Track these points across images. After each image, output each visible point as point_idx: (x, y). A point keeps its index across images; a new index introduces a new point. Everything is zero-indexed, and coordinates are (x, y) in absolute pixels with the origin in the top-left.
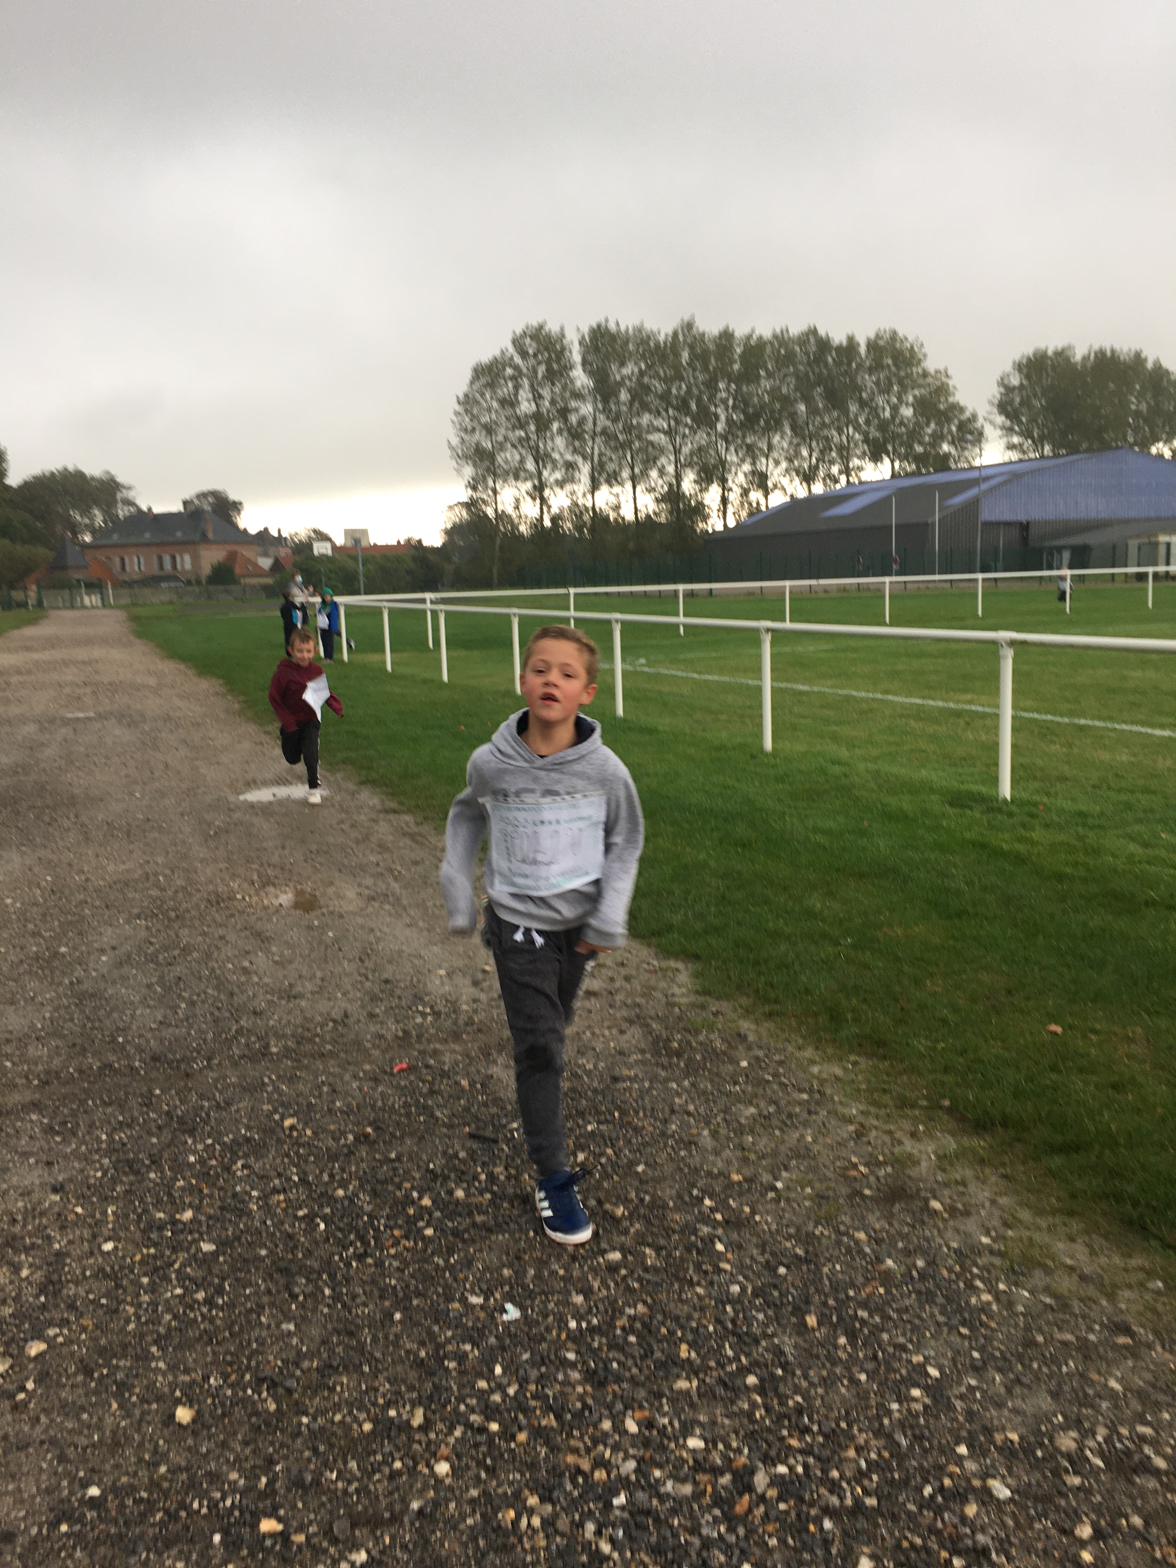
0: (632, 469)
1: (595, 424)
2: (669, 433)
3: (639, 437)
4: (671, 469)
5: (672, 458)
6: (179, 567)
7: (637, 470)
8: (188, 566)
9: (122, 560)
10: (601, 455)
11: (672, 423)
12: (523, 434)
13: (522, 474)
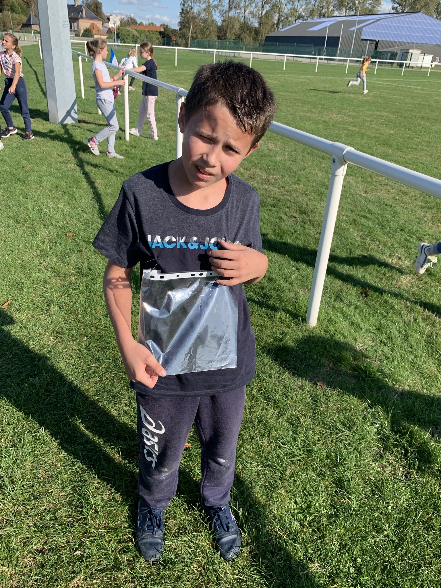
4: (260, 4)
8: (76, 28)
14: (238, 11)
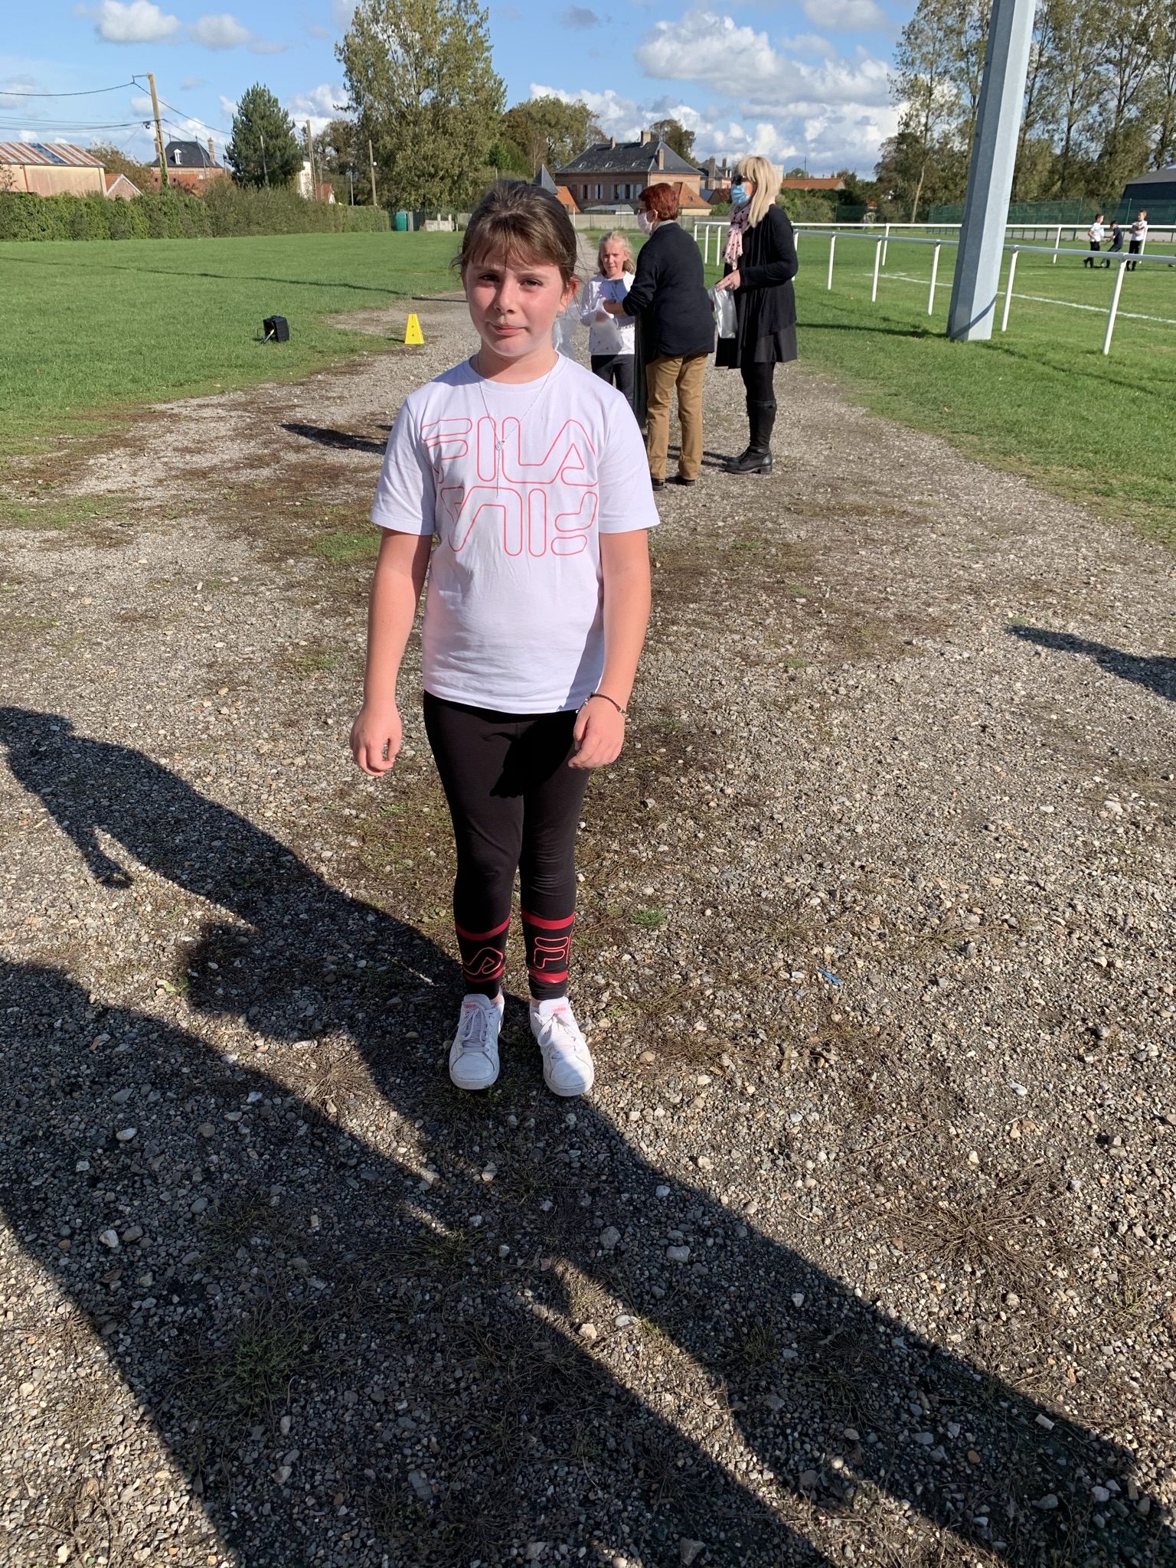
0: (1072, 103)
1: (1040, 55)
2: (1121, 64)
3: (1086, 69)
4: (1113, 104)
5: (1117, 92)
7: (1076, 106)
9: (586, 187)
10: (1042, 87)
11: (1125, 52)
12: (963, 65)
13: (957, 111)
14: (1050, 127)
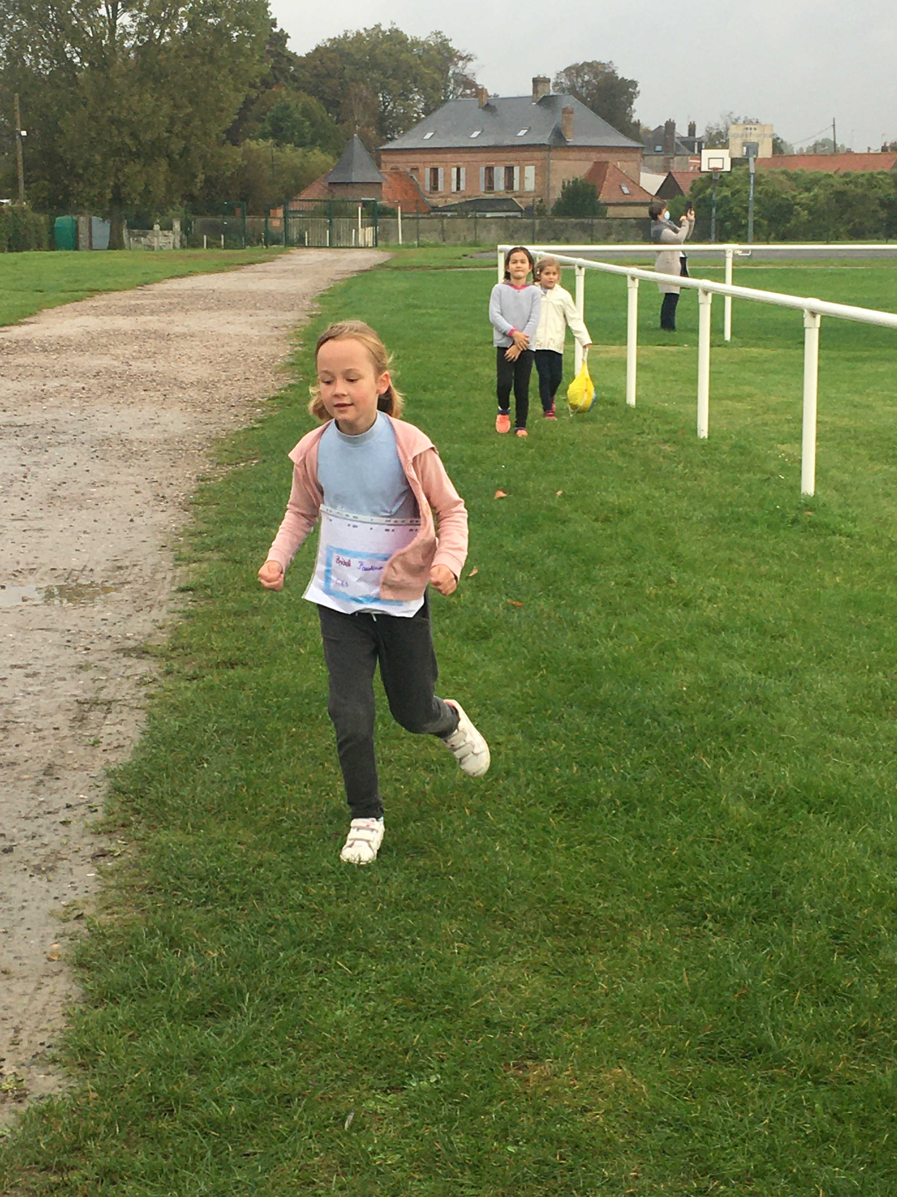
6: (516, 187)
8: (530, 185)
